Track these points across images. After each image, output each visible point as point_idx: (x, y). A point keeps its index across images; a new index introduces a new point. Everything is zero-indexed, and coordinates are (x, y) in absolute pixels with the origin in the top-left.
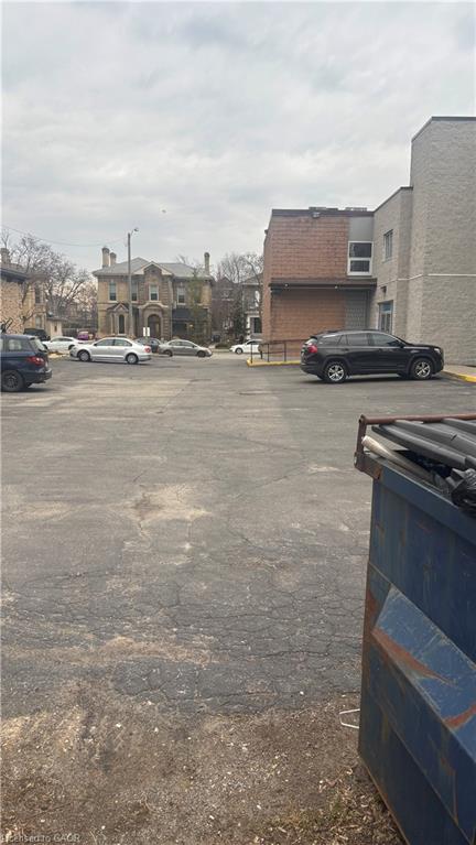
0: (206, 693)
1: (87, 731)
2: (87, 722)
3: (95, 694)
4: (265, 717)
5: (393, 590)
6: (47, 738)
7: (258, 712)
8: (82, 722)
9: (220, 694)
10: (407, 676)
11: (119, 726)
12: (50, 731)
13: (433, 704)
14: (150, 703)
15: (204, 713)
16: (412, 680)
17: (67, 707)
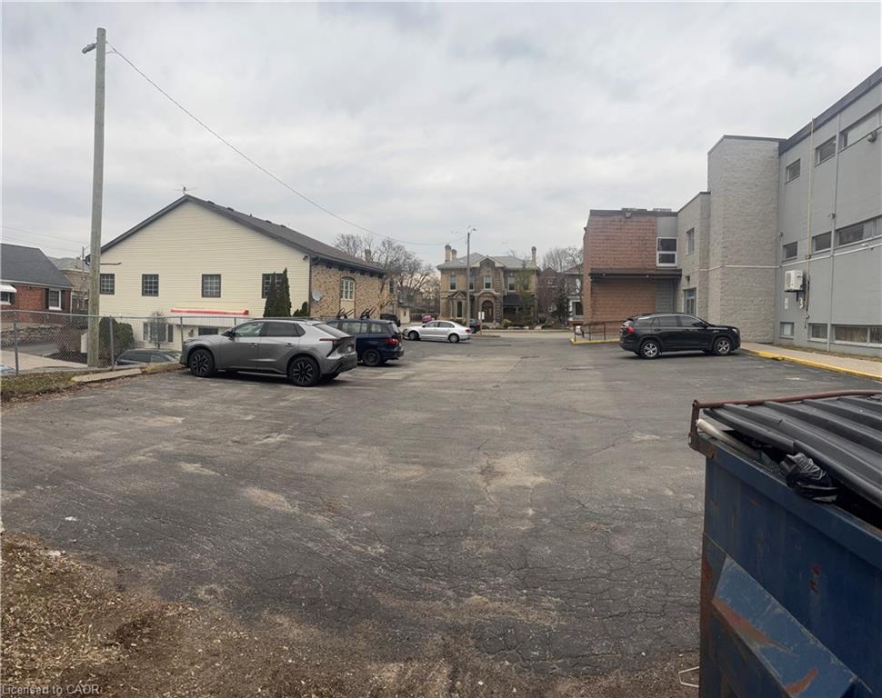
0: (556, 655)
1: (454, 686)
2: (453, 676)
3: (458, 650)
4: (612, 678)
5: (728, 560)
6: (419, 689)
7: (605, 674)
8: (449, 676)
9: (570, 656)
10: (748, 644)
11: (481, 683)
12: (422, 681)
13: (774, 672)
14: (507, 663)
15: (556, 675)
16: (753, 649)
17: (434, 659)
